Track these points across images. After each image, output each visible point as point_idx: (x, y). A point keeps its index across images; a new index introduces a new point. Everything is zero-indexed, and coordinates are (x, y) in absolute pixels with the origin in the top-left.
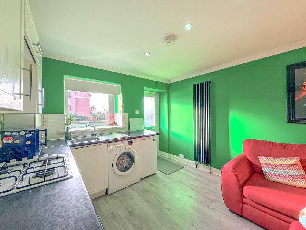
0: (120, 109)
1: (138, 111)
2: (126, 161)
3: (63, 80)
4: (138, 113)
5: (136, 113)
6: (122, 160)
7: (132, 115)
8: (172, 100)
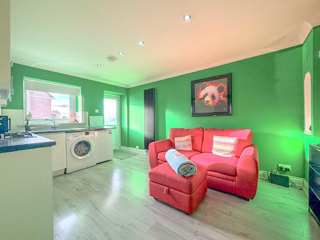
0: (80, 108)
1: (98, 110)
2: (84, 149)
3: (23, 81)
4: (98, 112)
5: (96, 112)
6: (80, 148)
7: (92, 113)
8: (131, 102)
